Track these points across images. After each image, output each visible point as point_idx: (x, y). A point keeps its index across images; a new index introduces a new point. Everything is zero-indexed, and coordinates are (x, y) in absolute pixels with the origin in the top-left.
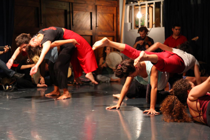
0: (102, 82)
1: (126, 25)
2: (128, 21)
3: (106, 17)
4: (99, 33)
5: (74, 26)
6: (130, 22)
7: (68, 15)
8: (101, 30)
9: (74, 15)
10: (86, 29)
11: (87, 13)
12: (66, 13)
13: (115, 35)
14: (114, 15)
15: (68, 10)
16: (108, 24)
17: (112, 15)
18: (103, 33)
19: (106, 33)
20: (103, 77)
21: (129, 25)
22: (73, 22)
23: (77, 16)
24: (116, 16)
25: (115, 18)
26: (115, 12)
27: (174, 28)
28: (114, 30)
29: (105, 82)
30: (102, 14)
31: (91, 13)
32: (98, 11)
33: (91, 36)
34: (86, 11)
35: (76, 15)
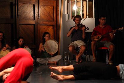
0: (41, 64)
1: (64, 15)
2: (66, 13)
3: (47, 8)
4: (41, 23)
5: (19, 16)
6: (68, 13)
7: (14, 7)
8: (43, 20)
9: (19, 7)
10: (29, 19)
11: (30, 5)
12: (12, 5)
13: (55, 24)
14: (54, 7)
15: (14, 3)
16: (49, 15)
17: (52, 7)
18: (44, 23)
19: (47, 23)
20: (42, 60)
21: (67, 15)
22: (18, 13)
23: (22, 8)
24: (55, 8)
25: (55, 9)
26: (55, 5)
27: (100, 18)
28: (54, 20)
29: (43, 64)
30: (44, 6)
31: (34, 6)
32: (40, 4)
33: (34, 25)
34: (30, 4)
35: (20, 7)
